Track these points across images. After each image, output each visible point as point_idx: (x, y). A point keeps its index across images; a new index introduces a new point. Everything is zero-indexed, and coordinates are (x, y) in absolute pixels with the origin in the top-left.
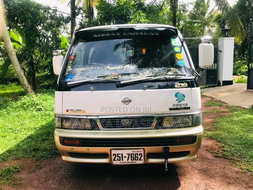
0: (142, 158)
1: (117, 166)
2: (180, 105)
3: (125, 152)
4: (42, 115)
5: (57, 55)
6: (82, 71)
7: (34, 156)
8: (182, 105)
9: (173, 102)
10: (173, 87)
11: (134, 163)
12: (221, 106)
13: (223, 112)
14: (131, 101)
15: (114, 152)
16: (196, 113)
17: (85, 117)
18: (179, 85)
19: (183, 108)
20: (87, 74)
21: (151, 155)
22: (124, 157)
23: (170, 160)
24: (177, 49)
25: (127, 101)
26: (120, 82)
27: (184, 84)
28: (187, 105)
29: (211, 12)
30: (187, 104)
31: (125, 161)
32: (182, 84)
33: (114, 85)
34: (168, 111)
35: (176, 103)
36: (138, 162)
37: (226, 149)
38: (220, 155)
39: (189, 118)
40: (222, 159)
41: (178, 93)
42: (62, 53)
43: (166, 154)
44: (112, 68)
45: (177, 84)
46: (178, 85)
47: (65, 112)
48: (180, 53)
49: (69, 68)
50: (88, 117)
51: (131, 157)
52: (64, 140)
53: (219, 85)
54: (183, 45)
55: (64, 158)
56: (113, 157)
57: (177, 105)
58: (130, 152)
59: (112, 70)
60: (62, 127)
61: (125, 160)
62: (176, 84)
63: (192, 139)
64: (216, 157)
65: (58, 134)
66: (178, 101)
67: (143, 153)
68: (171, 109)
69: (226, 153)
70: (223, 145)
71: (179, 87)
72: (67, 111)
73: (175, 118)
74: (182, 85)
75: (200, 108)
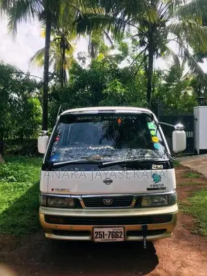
0: (123, 236)
1: (99, 243)
2: (157, 185)
3: (106, 230)
4: (15, 187)
5: (43, 135)
6: (66, 151)
7: (13, 233)
8: (159, 185)
9: (151, 182)
10: (150, 168)
11: (115, 241)
12: (197, 177)
13: (200, 185)
14: (111, 181)
15: (96, 230)
16: (172, 192)
17: (69, 196)
18: (156, 167)
19: (159, 188)
20: (71, 154)
21: (130, 233)
22: (106, 235)
24: (153, 133)
25: (108, 182)
26: (101, 163)
28: (163, 185)
29: (186, 75)
31: (107, 239)
32: (159, 166)
33: (97, 165)
34: (146, 191)
35: (153, 183)
36: (119, 240)
37: (201, 225)
38: (196, 232)
39: (165, 198)
40: (198, 236)
42: (47, 134)
43: (145, 232)
44: (94, 148)
45: (154, 166)
47: (50, 191)
48: (156, 136)
49: (55, 149)
50: (72, 196)
51: (112, 235)
52: (49, 218)
53: (196, 153)
54: (158, 128)
55: (47, 235)
56: (95, 235)
57: (154, 185)
58: (111, 230)
59: (94, 151)
60: (47, 205)
61: (106, 237)
63: (168, 217)
64: (192, 233)
65: (43, 212)
67: (123, 231)
68: (148, 189)
69: (201, 230)
70: (199, 221)
72: (53, 190)
73: (152, 197)
75: (175, 187)
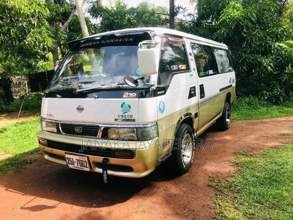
0: (88, 166)
2: (125, 116)
3: (75, 158)
8: (127, 116)
11: (83, 170)
15: (67, 156)
18: (128, 95)
19: (128, 120)
22: (75, 162)
23: (110, 172)
25: (80, 109)
26: (76, 90)
27: (133, 94)
30: (132, 116)
31: (76, 166)
35: (121, 113)
36: (86, 169)
41: (124, 103)
46: (126, 95)
50: (55, 122)
51: (80, 163)
56: (67, 161)
57: (122, 116)
58: (78, 158)
60: (42, 129)
62: (125, 93)
66: (123, 112)
67: (87, 161)
68: (116, 120)
71: (127, 97)
74: (130, 95)
